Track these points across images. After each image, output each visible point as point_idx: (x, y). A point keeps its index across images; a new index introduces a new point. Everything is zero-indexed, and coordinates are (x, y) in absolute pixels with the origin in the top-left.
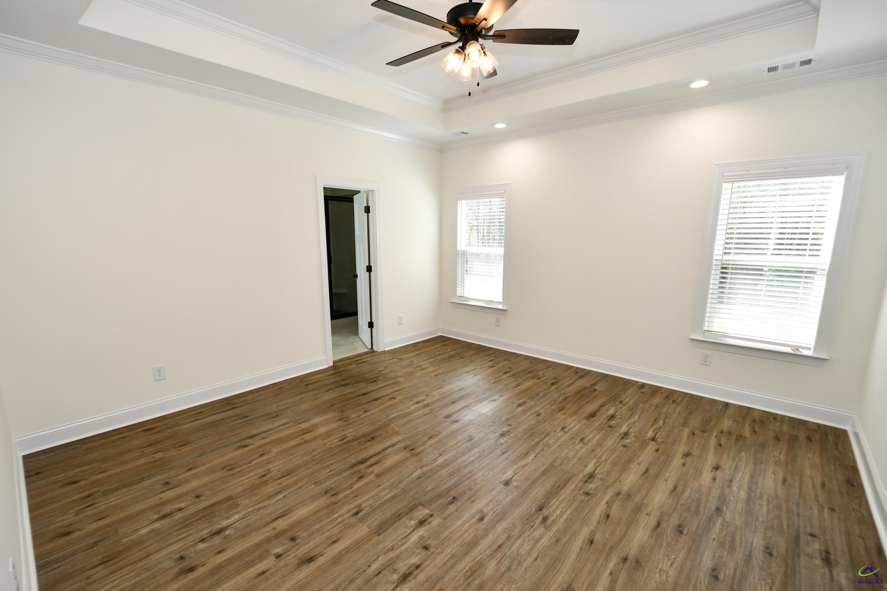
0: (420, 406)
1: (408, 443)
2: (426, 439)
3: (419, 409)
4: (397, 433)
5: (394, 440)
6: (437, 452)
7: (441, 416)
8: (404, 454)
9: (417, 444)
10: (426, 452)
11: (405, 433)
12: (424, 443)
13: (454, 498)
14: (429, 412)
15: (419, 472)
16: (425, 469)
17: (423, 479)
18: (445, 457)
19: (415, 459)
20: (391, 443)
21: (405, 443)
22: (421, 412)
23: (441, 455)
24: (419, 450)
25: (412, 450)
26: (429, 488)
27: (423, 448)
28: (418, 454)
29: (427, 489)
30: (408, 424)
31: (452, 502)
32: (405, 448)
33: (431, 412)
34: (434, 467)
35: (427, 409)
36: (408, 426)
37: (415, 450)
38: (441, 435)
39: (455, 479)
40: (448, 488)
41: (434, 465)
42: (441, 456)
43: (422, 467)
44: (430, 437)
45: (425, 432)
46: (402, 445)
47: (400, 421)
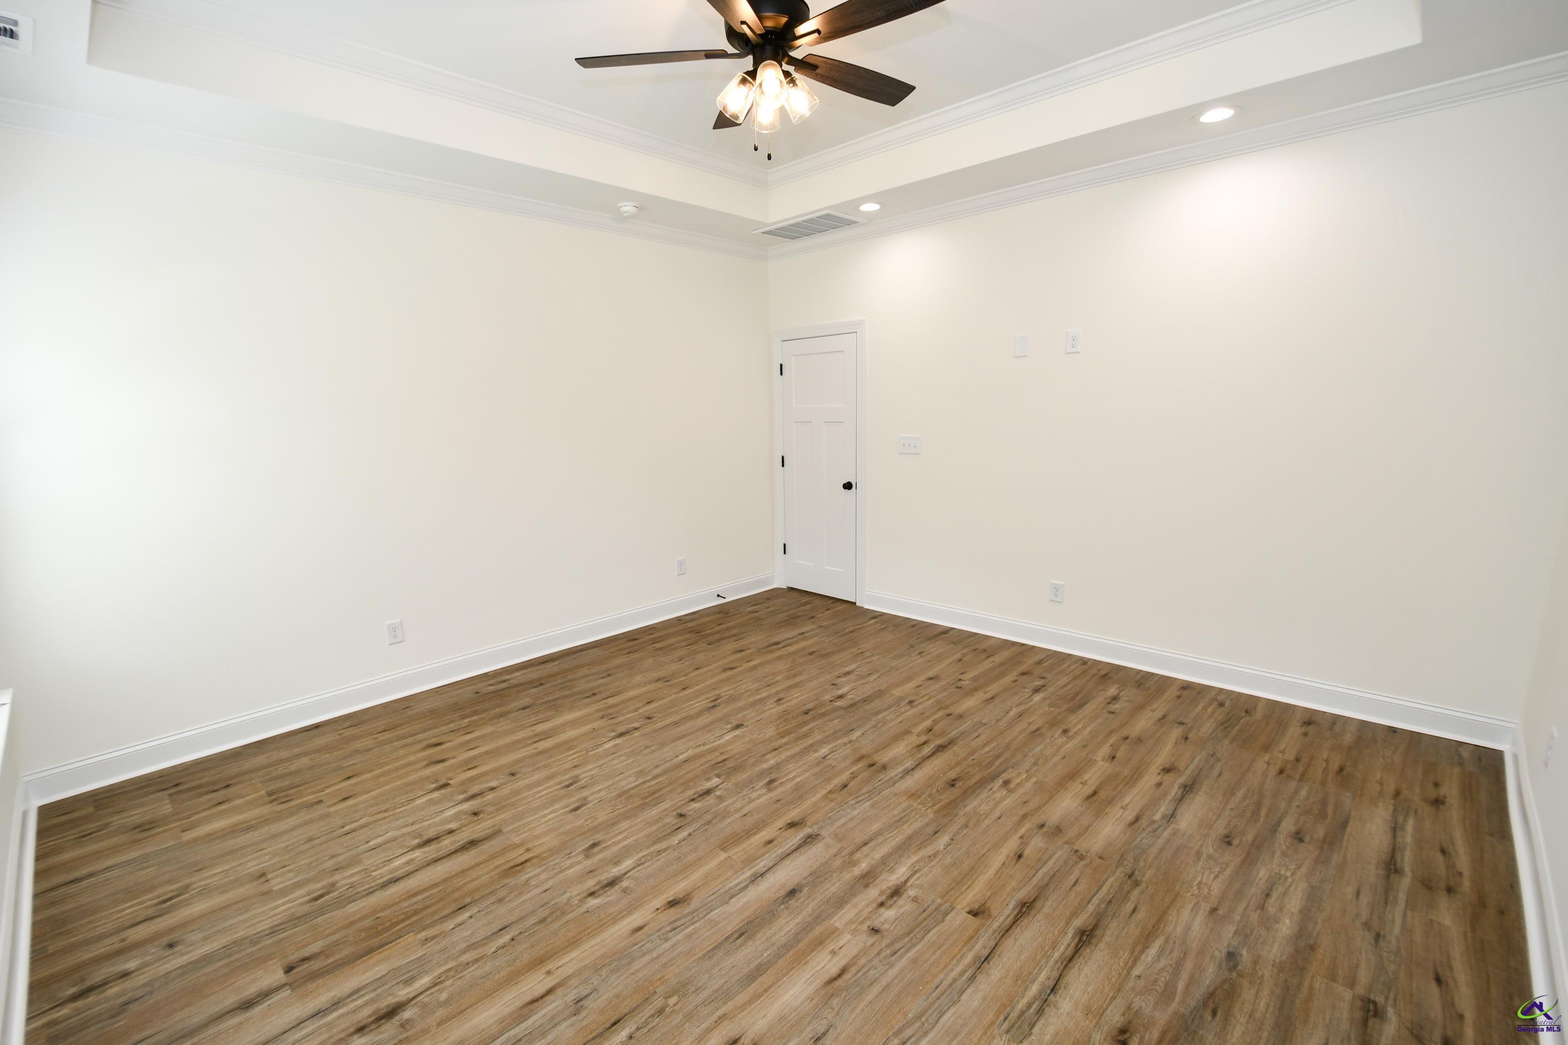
0: (882, 877)
1: (883, 776)
2: (852, 783)
3: (886, 863)
4: (913, 795)
5: (910, 782)
6: (830, 762)
7: (828, 840)
8: (884, 757)
9: (865, 774)
10: (848, 762)
11: (896, 795)
12: (853, 776)
13: (807, 713)
14: (858, 855)
15: (855, 736)
16: (846, 740)
17: (846, 729)
18: (817, 755)
19: (864, 751)
20: (912, 776)
21: (888, 777)
22: (877, 855)
23: (824, 758)
24: (860, 765)
25: (873, 765)
26: (836, 721)
27: (855, 769)
28: (861, 758)
29: (839, 720)
30: (897, 818)
31: (809, 710)
32: (884, 767)
33: (851, 854)
34: (833, 742)
35: (864, 866)
36: (896, 812)
37: (867, 764)
38: (824, 792)
39: (804, 730)
40: (814, 721)
41: (831, 745)
42: (822, 756)
43: (850, 742)
44: (846, 789)
45: (856, 798)
46: (892, 773)
47: (917, 825)
